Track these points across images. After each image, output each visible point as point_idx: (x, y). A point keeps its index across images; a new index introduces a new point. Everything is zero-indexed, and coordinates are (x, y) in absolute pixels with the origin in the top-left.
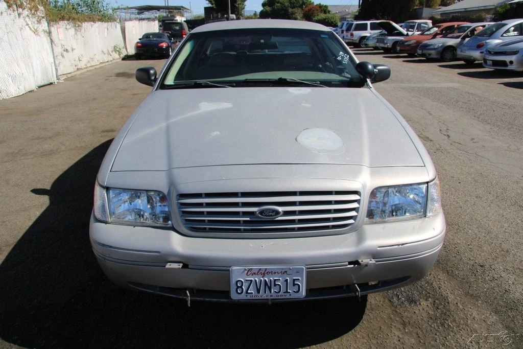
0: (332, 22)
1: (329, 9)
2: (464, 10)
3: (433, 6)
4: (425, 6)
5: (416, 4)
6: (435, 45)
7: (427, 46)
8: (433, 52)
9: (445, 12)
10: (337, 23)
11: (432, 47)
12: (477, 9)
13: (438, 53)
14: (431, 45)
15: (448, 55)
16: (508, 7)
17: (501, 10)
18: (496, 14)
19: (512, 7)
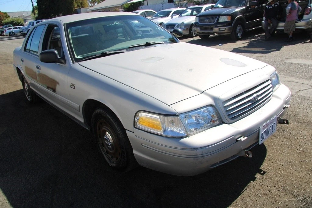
0: (19, 23)
1: (9, 14)
2: (105, 8)
3: (85, 7)
4: (80, 7)
5: (76, 7)
9: (95, 9)
10: (22, 24)
12: (112, 6)
16: (130, 5)
17: (126, 6)
18: (125, 8)
19: (131, 5)
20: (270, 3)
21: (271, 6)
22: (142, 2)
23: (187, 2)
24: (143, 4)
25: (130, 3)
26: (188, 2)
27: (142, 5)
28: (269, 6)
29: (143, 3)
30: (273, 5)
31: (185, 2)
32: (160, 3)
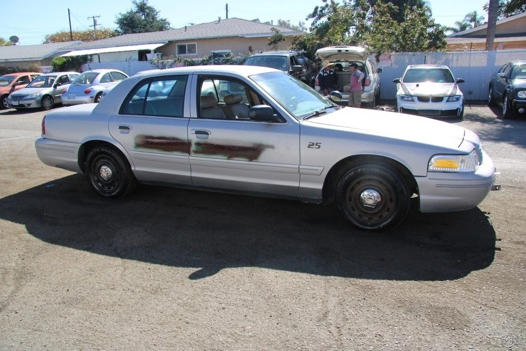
6: (31, 95)
7: (24, 97)
8: (32, 102)
11: (29, 97)
13: (38, 102)
14: (28, 95)
15: (47, 103)
16: (65, 60)
17: (59, 62)
18: (55, 65)
19: (68, 60)
20: (325, 69)
21: (326, 73)
22: (89, 57)
23: (173, 61)
24: (91, 60)
25: (66, 57)
26: (175, 61)
27: (89, 61)
28: (324, 73)
29: (91, 58)
30: (328, 72)
31: (169, 60)
32: (124, 59)
